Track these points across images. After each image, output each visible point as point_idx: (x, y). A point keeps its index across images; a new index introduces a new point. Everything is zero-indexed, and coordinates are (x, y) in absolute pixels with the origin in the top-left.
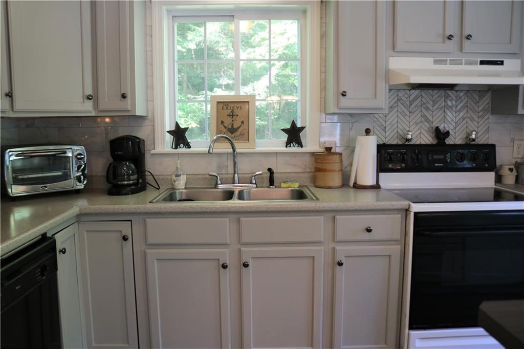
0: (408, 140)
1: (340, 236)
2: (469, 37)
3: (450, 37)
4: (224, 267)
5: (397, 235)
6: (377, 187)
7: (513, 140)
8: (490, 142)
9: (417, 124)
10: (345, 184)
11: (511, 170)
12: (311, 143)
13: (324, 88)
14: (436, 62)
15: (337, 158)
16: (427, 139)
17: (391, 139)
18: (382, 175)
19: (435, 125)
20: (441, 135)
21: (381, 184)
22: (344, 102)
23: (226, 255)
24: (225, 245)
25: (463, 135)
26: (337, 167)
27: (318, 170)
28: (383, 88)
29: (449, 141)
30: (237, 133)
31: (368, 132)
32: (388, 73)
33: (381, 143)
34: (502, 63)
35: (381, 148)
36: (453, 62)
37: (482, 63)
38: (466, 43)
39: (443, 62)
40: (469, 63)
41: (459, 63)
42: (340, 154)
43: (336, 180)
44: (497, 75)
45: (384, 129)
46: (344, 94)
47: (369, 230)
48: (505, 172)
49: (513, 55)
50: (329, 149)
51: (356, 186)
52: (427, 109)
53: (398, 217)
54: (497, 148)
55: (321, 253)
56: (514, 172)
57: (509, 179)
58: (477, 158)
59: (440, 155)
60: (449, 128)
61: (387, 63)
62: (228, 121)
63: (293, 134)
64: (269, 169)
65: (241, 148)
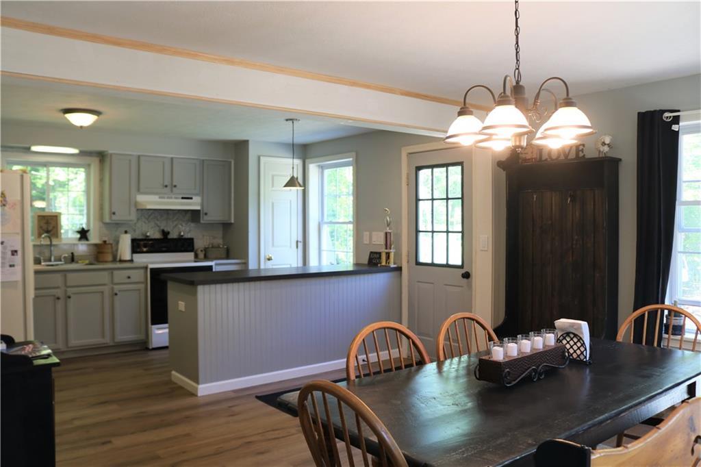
0: (148, 236)
1: (116, 280)
2: (175, 186)
3: (166, 186)
4: (58, 298)
5: (142, 280)
6: (132, 261)
7: (203, 236)
8: (192, 237)
9: (152, 228)
10: (114, 260)
11: (202, 251)
12: (94, 238)
13: (101, 208)
14: (160, 198)
15: (110, 246)
16: (158, 236)
17: (138, 235)
18: (135, 255)
19: (162, 228)
20: (165, 233)
21: (134, 259)
22: (114, 217)
23: (59, 293)
24: (58, 288)
25: (177, 234)
26: (110, 251)
27: (99, 253)
28: (133, 210)
29: (170, 236)
30: (52, 233)
31: (126, 232)
32: (136, 203)
33: (134, 238)
34: (191, 198)
35: (133, 241)
36: (168, 198)
37: (183, 198)
38: (174, 189)
39: (164, 198)
40: (176, 198)
41: (171, 198)
42: (111, 244)
43: (110, 258)
44: (190, 204)
45: (135, 231)
46: (114, 213)
47: (129, 277)
48: (199, 252)
49: (197, 195)
50: (105, 242)
51: (121, 261)
52: (158, 220)
53: (142, 271)
54: (195, 241)
55: (106, 289)
56: (204, 252)
57: (201, 255)
58: (184, 245)
59: (165, 244)
60: (169, 230)
61: (135, 198)
62: (45, 227)
63: (83, 234)
64: (72, 253)
65: (55, 242)
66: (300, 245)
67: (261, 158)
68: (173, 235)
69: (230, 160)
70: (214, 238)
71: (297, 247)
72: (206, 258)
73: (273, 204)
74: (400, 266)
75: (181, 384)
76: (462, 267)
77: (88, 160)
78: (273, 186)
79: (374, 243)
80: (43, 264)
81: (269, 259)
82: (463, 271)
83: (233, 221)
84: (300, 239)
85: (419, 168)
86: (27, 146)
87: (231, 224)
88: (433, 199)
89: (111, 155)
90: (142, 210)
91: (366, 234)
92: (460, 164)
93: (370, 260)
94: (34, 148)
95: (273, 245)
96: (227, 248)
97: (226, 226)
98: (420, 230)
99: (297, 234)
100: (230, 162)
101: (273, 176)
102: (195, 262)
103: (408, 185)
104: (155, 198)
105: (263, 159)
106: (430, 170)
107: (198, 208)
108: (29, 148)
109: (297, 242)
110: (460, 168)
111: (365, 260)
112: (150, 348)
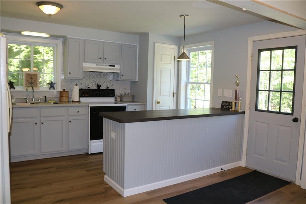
0: (89, 88)
1: (70, 113)
2: (106, 59)
3: (100, 58)
4: (36, 124)
5: (86, 113)
6: (79, 102)
7: (120, 88)
8: (113, 88)
9: (91, 83)
10: (69, 101)
11: (119, 97)
12: (59, 88)
14: (96, 65)
15: (67, 93)
16: (95, 87)
17: (83, 87)
18: (81, 98)
19: (97, 83)
20: (99, 86)
21: (81, 100)
22: (70, 76)
24: (36, 117)
25: (105, 86)
27: (61, 96)
28: (81, 71)
29: (101, 88)
30: (34, 84)
31: (76, 85)
32: (83, 68)
34: (114, 66)
35: (81, 90)
36: (101, 65)
37: (109, 66)
39: (99, 65)
40: (106, 66)
41: (103, 65)
42: (68, 91)
44: (114, 69)
45: (81, 84)
46: (70, 73)
47: (78, 112)
48: (117, 97)
49: (117, 64)
50: (64, 90)
51: (73, 101)
52: (94, 78)
53: (86, 108)
54: (115, 90)
55: (64, 119)
56: (120, 97)
57: (119, 100)
58: (109, 93)
59: (98, 92)
60: (101, 84)
61: (82, 65)
62: (30, 80)
63: (52, 85)
64: (45, 96)
65: (35, 89)
66: (175, 95)
67: (156, 43)
68: (103, 87)
69: (137, 45)
70: (126, 89)
71: (173, 97)
72: (121, 101)
73: (161, 71)
74: (244, 111)
75: (111, 185)
76: (292, 114)
77: (55, 41)
78: (161, 60)
79: (225, 96)
80: (28, 102)
81: (158, 103)
82: (293, 117)
83: (137, 80)
84: (175, 92)
85: (260, 51)
86: (20, 31)
87: (136, 81)
88: (270, 70)
89: (69, 38)
90: (86, 72)
91: (220, 91)
92: (295, 47)
93: (222, 106)
94: (24, 33)
95: (160, 95)
96: (133, 95)
97: (133, 83)
98: (260, 89)
99: (173, 89)
100: (137, 46)
101: (162, 55)
102: (115, 103)
103: (252, 61)
104: (94, 65)
105: (156, 44)
106: (270, 52)
107: (118, 72)
108: (20, 33)
109: (174, 93)
110: (294, 50)
111: (219, 106)
112: (90, 153)
